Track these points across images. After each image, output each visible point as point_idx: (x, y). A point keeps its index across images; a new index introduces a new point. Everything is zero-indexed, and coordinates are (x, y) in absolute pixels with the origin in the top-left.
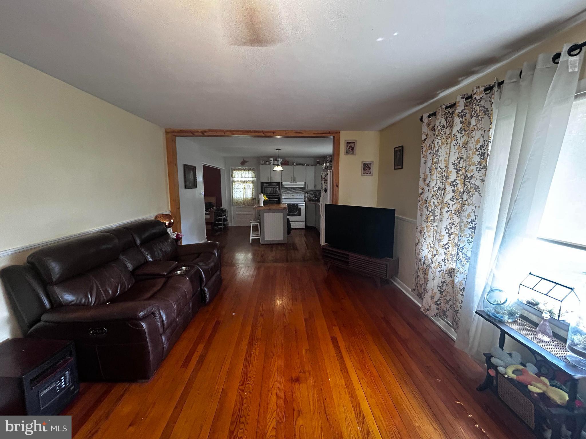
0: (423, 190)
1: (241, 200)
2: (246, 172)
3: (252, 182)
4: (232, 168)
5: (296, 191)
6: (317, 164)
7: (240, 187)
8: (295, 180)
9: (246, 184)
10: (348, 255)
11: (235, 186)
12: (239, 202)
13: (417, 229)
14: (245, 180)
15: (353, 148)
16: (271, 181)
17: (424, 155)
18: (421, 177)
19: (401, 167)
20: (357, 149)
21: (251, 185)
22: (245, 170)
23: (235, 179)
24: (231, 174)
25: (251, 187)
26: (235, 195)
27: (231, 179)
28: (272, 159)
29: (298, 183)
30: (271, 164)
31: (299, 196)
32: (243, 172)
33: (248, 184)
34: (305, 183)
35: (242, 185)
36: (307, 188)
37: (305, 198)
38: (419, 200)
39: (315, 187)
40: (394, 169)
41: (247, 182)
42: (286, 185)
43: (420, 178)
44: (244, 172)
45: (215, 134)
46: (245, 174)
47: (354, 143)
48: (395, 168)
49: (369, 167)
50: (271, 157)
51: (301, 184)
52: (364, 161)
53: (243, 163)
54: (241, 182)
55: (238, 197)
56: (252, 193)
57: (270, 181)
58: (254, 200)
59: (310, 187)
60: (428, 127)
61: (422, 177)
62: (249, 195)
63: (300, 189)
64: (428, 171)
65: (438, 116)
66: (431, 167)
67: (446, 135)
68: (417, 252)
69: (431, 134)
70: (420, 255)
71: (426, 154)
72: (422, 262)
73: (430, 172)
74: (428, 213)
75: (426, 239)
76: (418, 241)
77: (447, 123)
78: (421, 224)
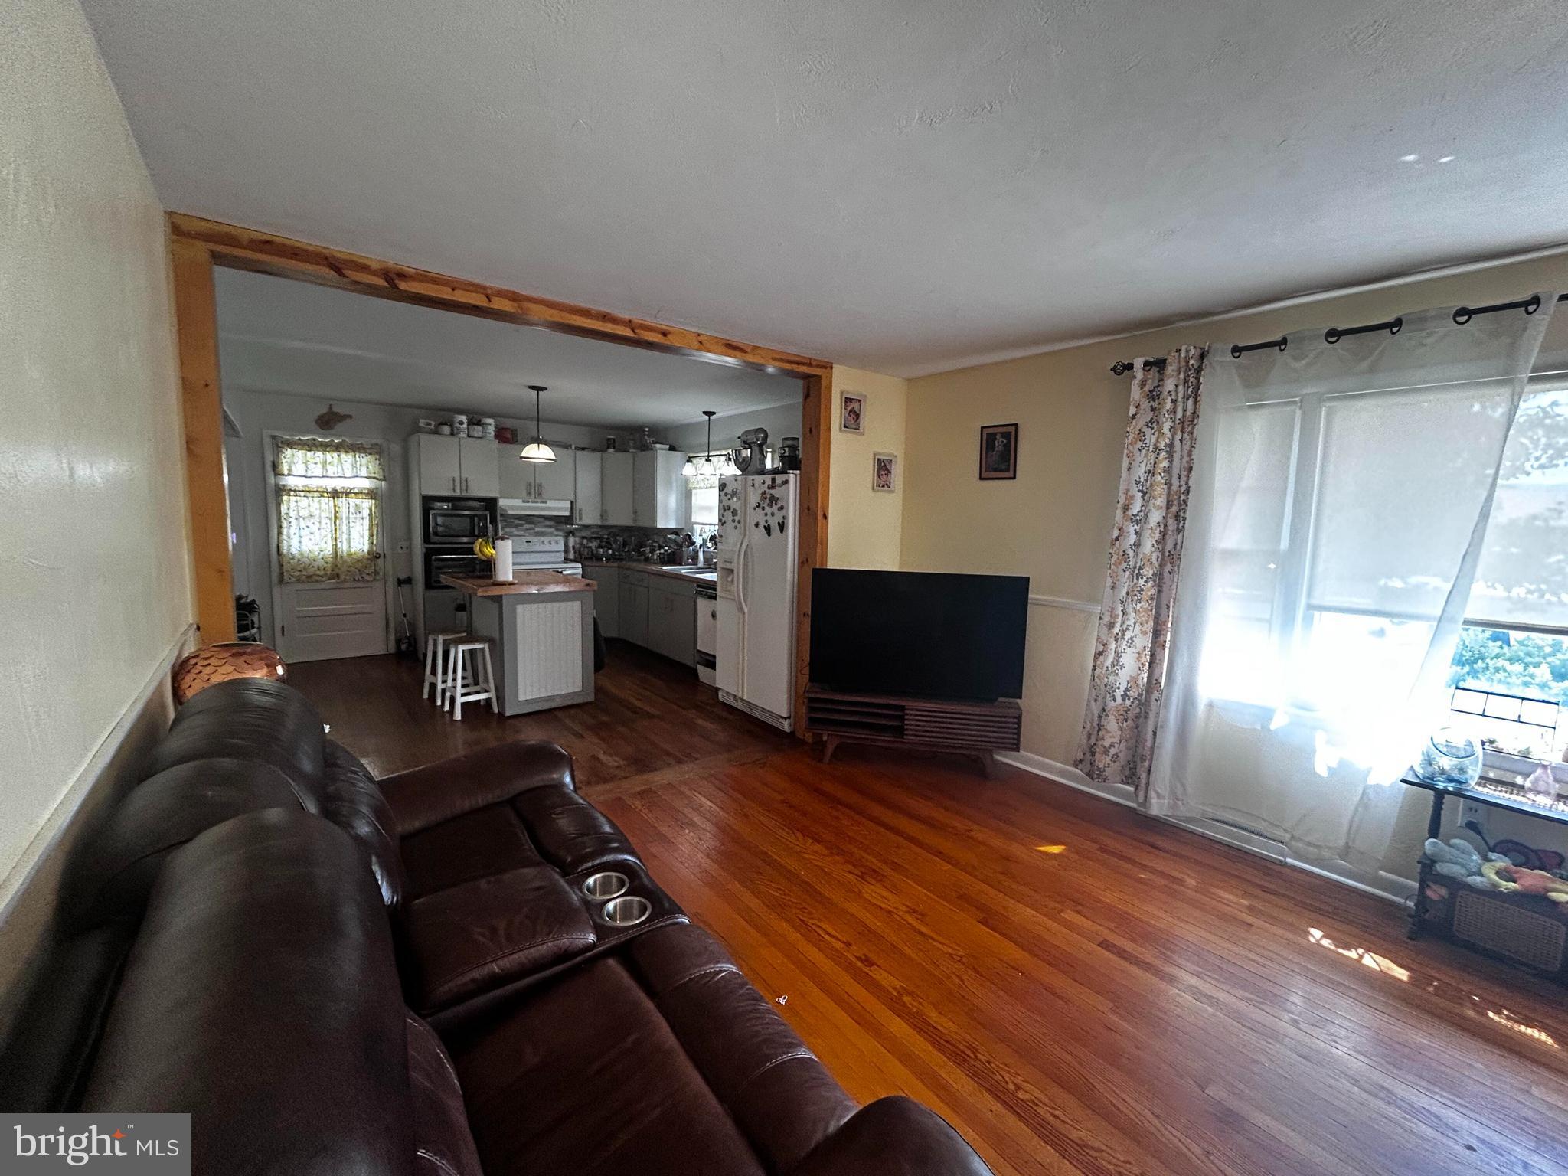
0: (1119, 530)
1: (321, 563)
2: (343, 455)
3: (372, 494)
4: (274, 437)
5: (537, 529)
6: (608, 447)
7: (316, 512)
8: (540, 494)
9: (342, 502)
10: (903, 708)
11: (290, 506)
12: (311, 571)
14: (339, 484)
15: (858, 416)
16: (464, 494)
17: (1128, 453)
18: (1119, 500)
19: (1011, 474)
20: (865, 420)
21: (366, 504)
22: (338, 448)
23: (290, 482)
24: (269, 458)
25: (366, 513)
26: (295, 543)
27: (272, 480)
28: (464, 418)
29: (550, 504)
30: (462, 435)
31: (550, 543)
32: (331, 457)
33: (353, 501)
34: (572, 503)
35: (327, 503)
36: (581, 519)
37: (566, 551)
38: (1111, 553)
39: (602, 516)
40: (981, 478)
41: (347, 494)
42: (513, 508)
43: (1117, 502)
44: (335, 455)
45: (446, 294)
46: (340, 461)
47: (860, 401)
48: (983, 476)
49: (887, 469)
50: (462, 412)
51: (561, 508)
52: (880, 454)
53: (328, 421)
54: (322, 493)
55: (305, 549)
56: (371, 536)
57: (458, 494)
58: (380, 561)
59: (589, 517)
60: (1142, 388)
61: (1122, 501)
62: (358, 539)
63: (548, 523)
64: (1134, 489)
65: (1170, 369)
66: (1142, 480)
67: (1188, 414)
68: (1097, 672)
69: (1146, 405)
70: (1112, 678)
71: (1131, 449)
72: (1118, 694)
73: (1139, 491)
74: (1142, 582)
75: (1133, 641)
76: (1101, 648)
77: (1189, 387)
78: (1113, 609)
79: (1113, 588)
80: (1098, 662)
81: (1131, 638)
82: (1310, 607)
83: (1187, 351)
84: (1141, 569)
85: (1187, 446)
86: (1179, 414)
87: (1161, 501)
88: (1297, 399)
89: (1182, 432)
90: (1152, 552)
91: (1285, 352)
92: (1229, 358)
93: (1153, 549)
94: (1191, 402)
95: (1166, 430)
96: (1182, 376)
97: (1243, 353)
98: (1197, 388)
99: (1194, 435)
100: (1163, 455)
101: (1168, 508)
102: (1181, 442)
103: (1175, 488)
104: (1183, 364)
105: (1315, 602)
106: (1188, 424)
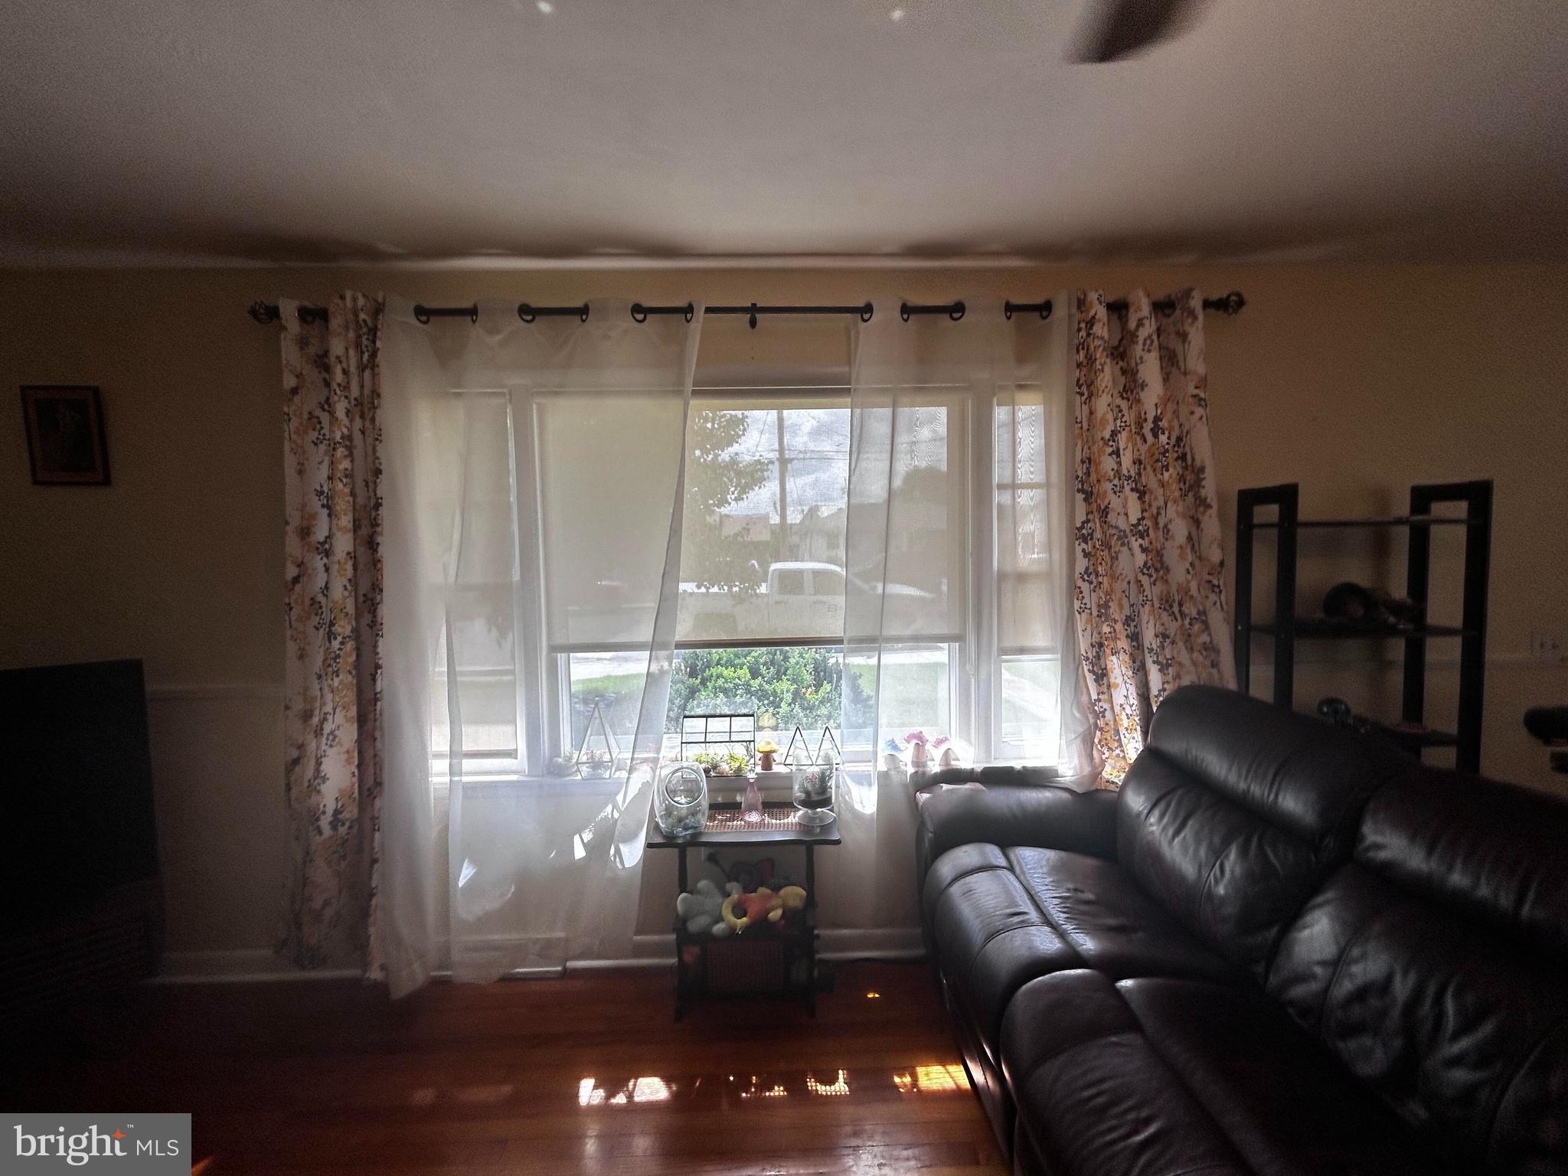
0: (299, 566)
13: (287, 708)
17: (293, 446)
18: (290, 520)
19: (101, 477)
38: (289, 604)
40: (37, 483)
43: (287, 523)
48: (39, 480)
60: (302, 349)
61: (295, 521)
64: (316, 504)
65: (335, 322)
66: (325, 489)
67: (366, 392)
68: (294, 793)
69: (313, 375)
70: (314, 799)
71: (299, 442)
72: (325, 822)
73: (323, 506)
74: (336, 644)
75: (335, 737)
76: (295, 754)
77: (362, 353)
78: (306, 689)
79: (301, 657)
80: (293, 778)
81: (332, 733)
82: (554, 649)
83: (355, 300)
84: (332, 624)
85: (369, 440)
86: (355, 392)
87: (346, 521)
88: (505, 390)
89: (362, 417)
90: (345, 598)
91: (477, 324)
92: (413, 321)
93: (346, 593)
94: (367, 374)
95: (340, 413)
96: (352, 335)
97: (432, 318)
98: (374, 355)
99: (377, 423)
100: (341, 452)
101: (355, 531)
102: (363, 433)
103: (360, 500)
104: (351, 317)
105: (559, 640)
106: (367, 407)
